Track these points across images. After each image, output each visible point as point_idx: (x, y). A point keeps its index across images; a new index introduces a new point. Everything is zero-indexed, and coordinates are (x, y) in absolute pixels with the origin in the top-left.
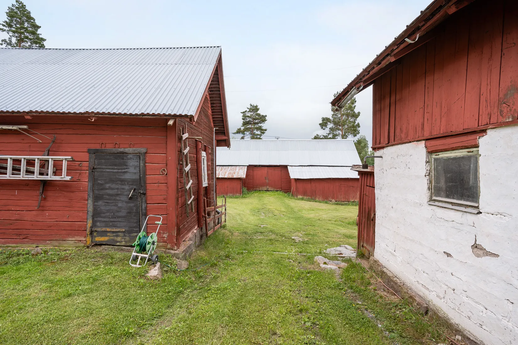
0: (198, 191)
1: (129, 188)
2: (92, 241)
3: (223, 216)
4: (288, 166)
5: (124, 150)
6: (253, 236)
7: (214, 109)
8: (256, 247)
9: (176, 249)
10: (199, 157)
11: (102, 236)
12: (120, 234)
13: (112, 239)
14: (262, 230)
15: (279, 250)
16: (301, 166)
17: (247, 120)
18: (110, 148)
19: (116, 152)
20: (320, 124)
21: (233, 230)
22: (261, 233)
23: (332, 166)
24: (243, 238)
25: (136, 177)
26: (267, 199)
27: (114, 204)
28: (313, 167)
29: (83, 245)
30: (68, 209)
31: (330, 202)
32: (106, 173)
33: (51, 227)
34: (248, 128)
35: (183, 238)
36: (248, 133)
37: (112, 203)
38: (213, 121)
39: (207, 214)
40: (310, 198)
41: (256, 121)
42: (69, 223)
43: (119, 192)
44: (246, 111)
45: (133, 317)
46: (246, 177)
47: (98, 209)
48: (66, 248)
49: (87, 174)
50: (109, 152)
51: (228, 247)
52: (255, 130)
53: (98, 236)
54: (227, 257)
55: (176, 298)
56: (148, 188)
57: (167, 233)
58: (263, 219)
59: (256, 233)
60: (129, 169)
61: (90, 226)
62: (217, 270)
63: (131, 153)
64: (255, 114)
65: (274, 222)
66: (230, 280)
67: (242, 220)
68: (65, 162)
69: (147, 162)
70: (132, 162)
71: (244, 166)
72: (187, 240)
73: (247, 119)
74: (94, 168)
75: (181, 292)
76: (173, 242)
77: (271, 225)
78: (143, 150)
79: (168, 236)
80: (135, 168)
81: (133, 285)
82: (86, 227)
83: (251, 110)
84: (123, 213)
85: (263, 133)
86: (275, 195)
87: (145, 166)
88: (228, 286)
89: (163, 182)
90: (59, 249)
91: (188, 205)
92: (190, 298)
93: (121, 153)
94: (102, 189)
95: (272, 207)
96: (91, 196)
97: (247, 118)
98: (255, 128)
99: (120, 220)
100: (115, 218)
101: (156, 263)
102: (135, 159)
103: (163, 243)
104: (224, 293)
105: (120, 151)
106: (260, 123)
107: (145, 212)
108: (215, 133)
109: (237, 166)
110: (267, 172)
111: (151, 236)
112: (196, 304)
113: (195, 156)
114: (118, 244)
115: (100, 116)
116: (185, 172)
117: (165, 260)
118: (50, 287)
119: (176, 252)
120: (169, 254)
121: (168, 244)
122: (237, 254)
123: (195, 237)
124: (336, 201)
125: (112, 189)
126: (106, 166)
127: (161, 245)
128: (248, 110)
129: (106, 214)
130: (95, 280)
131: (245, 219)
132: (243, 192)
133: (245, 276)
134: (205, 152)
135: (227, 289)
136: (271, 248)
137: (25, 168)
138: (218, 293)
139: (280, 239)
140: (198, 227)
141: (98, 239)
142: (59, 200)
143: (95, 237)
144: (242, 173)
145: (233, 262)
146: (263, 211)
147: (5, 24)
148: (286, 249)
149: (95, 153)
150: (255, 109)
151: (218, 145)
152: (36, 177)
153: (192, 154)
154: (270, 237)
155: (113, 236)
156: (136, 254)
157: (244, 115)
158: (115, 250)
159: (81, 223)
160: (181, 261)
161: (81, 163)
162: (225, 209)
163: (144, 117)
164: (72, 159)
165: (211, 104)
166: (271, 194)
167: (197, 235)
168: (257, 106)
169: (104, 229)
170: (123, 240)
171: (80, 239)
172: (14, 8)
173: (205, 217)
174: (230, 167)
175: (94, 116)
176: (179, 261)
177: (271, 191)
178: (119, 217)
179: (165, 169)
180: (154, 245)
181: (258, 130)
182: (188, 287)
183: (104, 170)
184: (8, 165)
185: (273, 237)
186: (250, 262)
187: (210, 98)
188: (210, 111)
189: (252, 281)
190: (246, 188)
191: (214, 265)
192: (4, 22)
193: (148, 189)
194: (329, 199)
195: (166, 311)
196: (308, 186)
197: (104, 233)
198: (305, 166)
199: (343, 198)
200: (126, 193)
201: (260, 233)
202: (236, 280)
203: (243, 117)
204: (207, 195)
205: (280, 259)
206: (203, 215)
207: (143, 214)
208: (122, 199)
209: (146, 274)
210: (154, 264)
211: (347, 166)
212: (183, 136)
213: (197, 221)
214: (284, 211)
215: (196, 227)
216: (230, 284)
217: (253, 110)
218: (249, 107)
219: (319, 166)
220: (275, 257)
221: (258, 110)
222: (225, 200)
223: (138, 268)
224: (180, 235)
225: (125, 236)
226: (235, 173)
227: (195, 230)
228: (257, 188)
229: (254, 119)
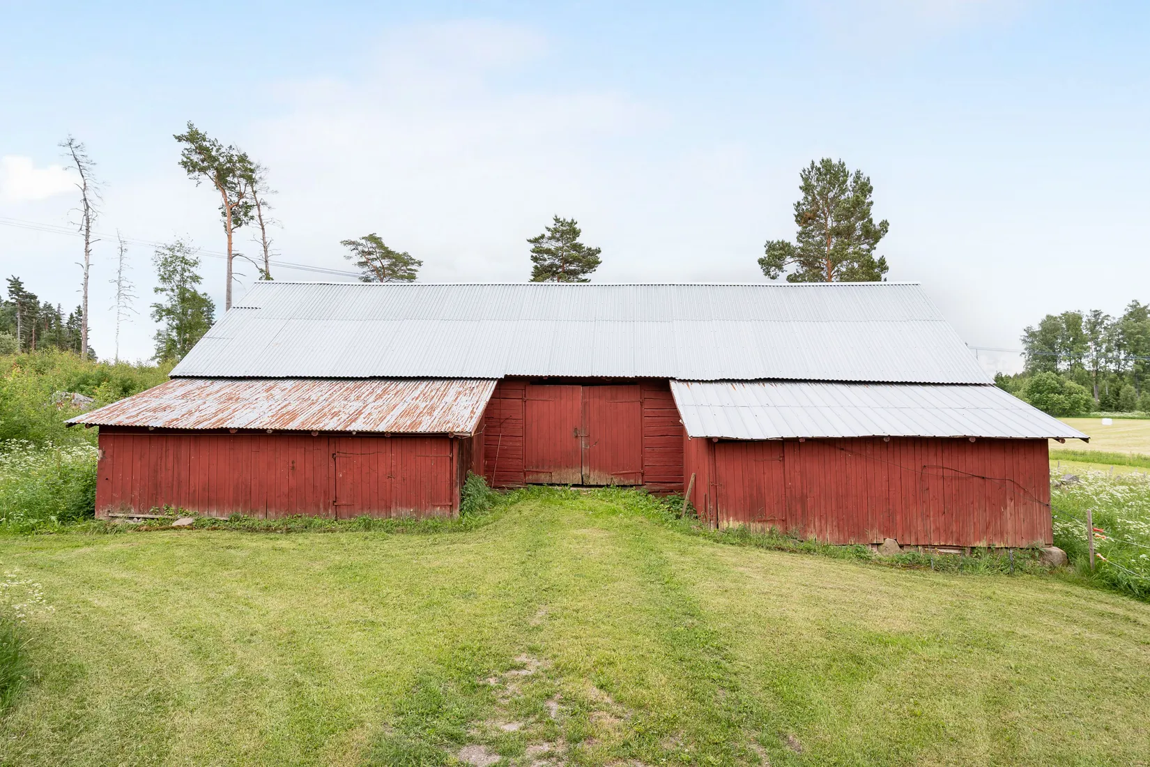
4: (672, 384)
16: (728, 381)
17: (546, 263)
20: (761, 262)
23: (860, 383)
28: (779, 385)
31: (875, 549)
40: (778, 528)
41: (572, 266)
44: (543, 237)
46: (479, 429)
64: (567, 244)
71: (484, 379)
73: (545, 260)
83: (558, 235)
86: (614, 512)
97: (545, 256)
106: (584, 273)
109: (454, 379)
124: (901, 547)
128: (548, 234)
132: (462, 500)
144: (463, 412)
150: (568, 231)
157: (536, 247)
168: (573, 223)
174: (424, 383)
177: (601, 486)
190: (481, 479)
194: (871, 537)
196: (770, 472)
198: (747, 381)
199: (937, 529)
203: (533, 252)
211: (924, 384)
217: (563, 233)
218: (552, 225)
219: (805, 381)
221: (576, 233)
226: (431, 411)
228: (540, 475)
229: (566, 261)
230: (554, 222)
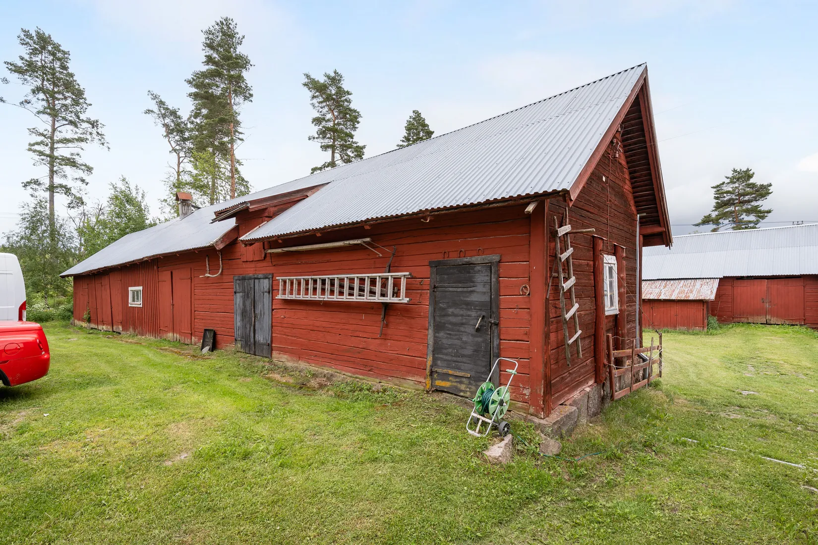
0: (595, 322)
1: (476, 315)
2: (432, 385)
3: (655, 367)
5: (470, 260)
6: (718, 412)
7: (636, 182)
8: (720, 436)
9: (542, 417)
10: (599, 264)
11: (443, 380)
12: (464, 380)
13: (454, 386)
14: (744, 402)
15: (780, 453)
17: (725, 199)
18: (455, 259)
19: (460, 264)
21: (675, 393)
22: (740, 406)
24: (693, 412)
25: (486, 298)
26: (766, 340)
27: (458, 337)
29: (422, 388)
30: (408, 339)
32: (449, 293)
33: (392, 360)
34: (727, 212)
35: (559, 400)
36: (726, 222)
37: (456, 335)
38: (635, 202)
39: (612, 362)
41: (747, 198)
42: (409, 357)
43: (464, 321)
44: (723, 183)
45: (434, 525)
46: (716, 298)
47: (440, 343)
48: (405, 389)
49: (428, 295)
50: (453, 264)
51: (654, 426)
52: (742, 214)
53: (439, 379)
54: (647, 445)
55: (520, 509)
56: (502, 315)
57: (528, 388)
58: (750, 379)
59: (727, 406)
60: (476, 286)
61: (430, 365)
62: (618, 469)
63: (479, 264)
64: (743, 185)
65: (777, 387)
66: (640, 498)
67: (699, 375)
68: (404, 280)
69: (500, 276)
70: (481, 278)
71: (712, 278)
72: (568, 403)
73: (724, 197)
74: (435, 287)
75: (534, 499)
76: (539, 405)
77: (769, 394)
78: (495, 258)
79: (531, 393)
80: (484, 285)
81: (460, 465)
82: (426, 365)
83: (735, 180)
84: (469, 351)
85: (763, 218)
86: (787, 333)
87: (498, 282)
88: (630, 513)
89: (524, 307)
90: (399, 389)
91: (568, 345)
92: (547, 516)
93: (466, 264)
94: (444, 316)
95: (776, 357)
96: (432, 325)
97: (725, 195)
98: (744, 210)
99: (464, 360)
100: (459, 357)
101: (505, 435)
102: (484, 272)
103: (523, 403)
104: (617, 528)
105: (466, 261)
106: (756, 201)
107: (497, 351)
108: (640, 223)
110: (768, 288)
111: (498, 391)
112: (552, 533)
113: (591, 263)
114: (462, 394)
115: (436, 213)
116: (563, 290)
117: (521, 433)
118: (364, 441)
119: (542, 422)
120: (531, 423)
121: (531, 407)
122: (673, 444)
123: (586, 400)
125: (456, 316)
126: (449, 283)
127: (521, 406)
128: (727, 181)
129: (448, 350)
130: (413, 444)
131: (706, 375)
132: (708, 325)
133: (677, 499)
134: (614, 257)
135: (626, 519)
136: (761, 444)
137: (369, 288)
138: (605, 524)
139: (789, 428)
140: (596, 382)
141: (440, 383)
142: (400, 328)
143: (436, 380)
144: (708, 292)
145: (657, 460)
146: (752, 362)
147: (404, 139)
148: (804, 455)
149: (436, 267)
150: (743, 176)
151: (646, 244)
152: (377, 299)
153: (585, 260)
154: (762, 421)
155: (456, 382)
156: (475, 415)
157: (718, 190)
158: (457, 402)
159: (421, 359)
160: (549, 439)
161: (422, 281)
162: (660, 354)
163: (491, 206)
164: (411, 275)
165: (630, 173)
166: (775, 330)
167: (591, 395)
168: (748, 170)
169: (445, 371)
170: (468, 389)
171: (419, 381)
172: (411, 120)
173: (610, 367)
174: (683, 281)
175: (429, 215)
176: (546, 439)
177: (777, 325)
178: (463, 356)
179: (527, 286)
180: (502, 405)
181: (749, 213)
182: (549, 491)
183: (447, 289)
184: (366, 286)
185: (770, 420)
186: (697, 469)
187: (628, 163)
188: (627, 187)
189: (692, 518)
190: (715, 318)
191: (613, 458)
192: (403, 138)
193: (502, 317)
195: (492, 530)
197: (445, 377)
200: (472, 322)
201: (738, 406)
202: (654, 503)
203: (716, 194)
204: (617, 329)
205: (780, 478)
206: (604, 364)
207: (495, 354)
208: (467, 330)
209: (484, 450)
210: (502, 435)
212: (559, 229)
213: (594, 372)
214: (810, 368)
215: (591, 382)
216: (637, 508)
217: (739, 179)
218: (730, 174)
220: (765, 471)
221: (750, 177)
222: (661, 337)
223: (477, 438)
224: (552, 395)
225: (470, 383)
226: (691, 292)
227: (589, 387)
228: (742, 319)
229: (740, 195)
230: (733, 172)
